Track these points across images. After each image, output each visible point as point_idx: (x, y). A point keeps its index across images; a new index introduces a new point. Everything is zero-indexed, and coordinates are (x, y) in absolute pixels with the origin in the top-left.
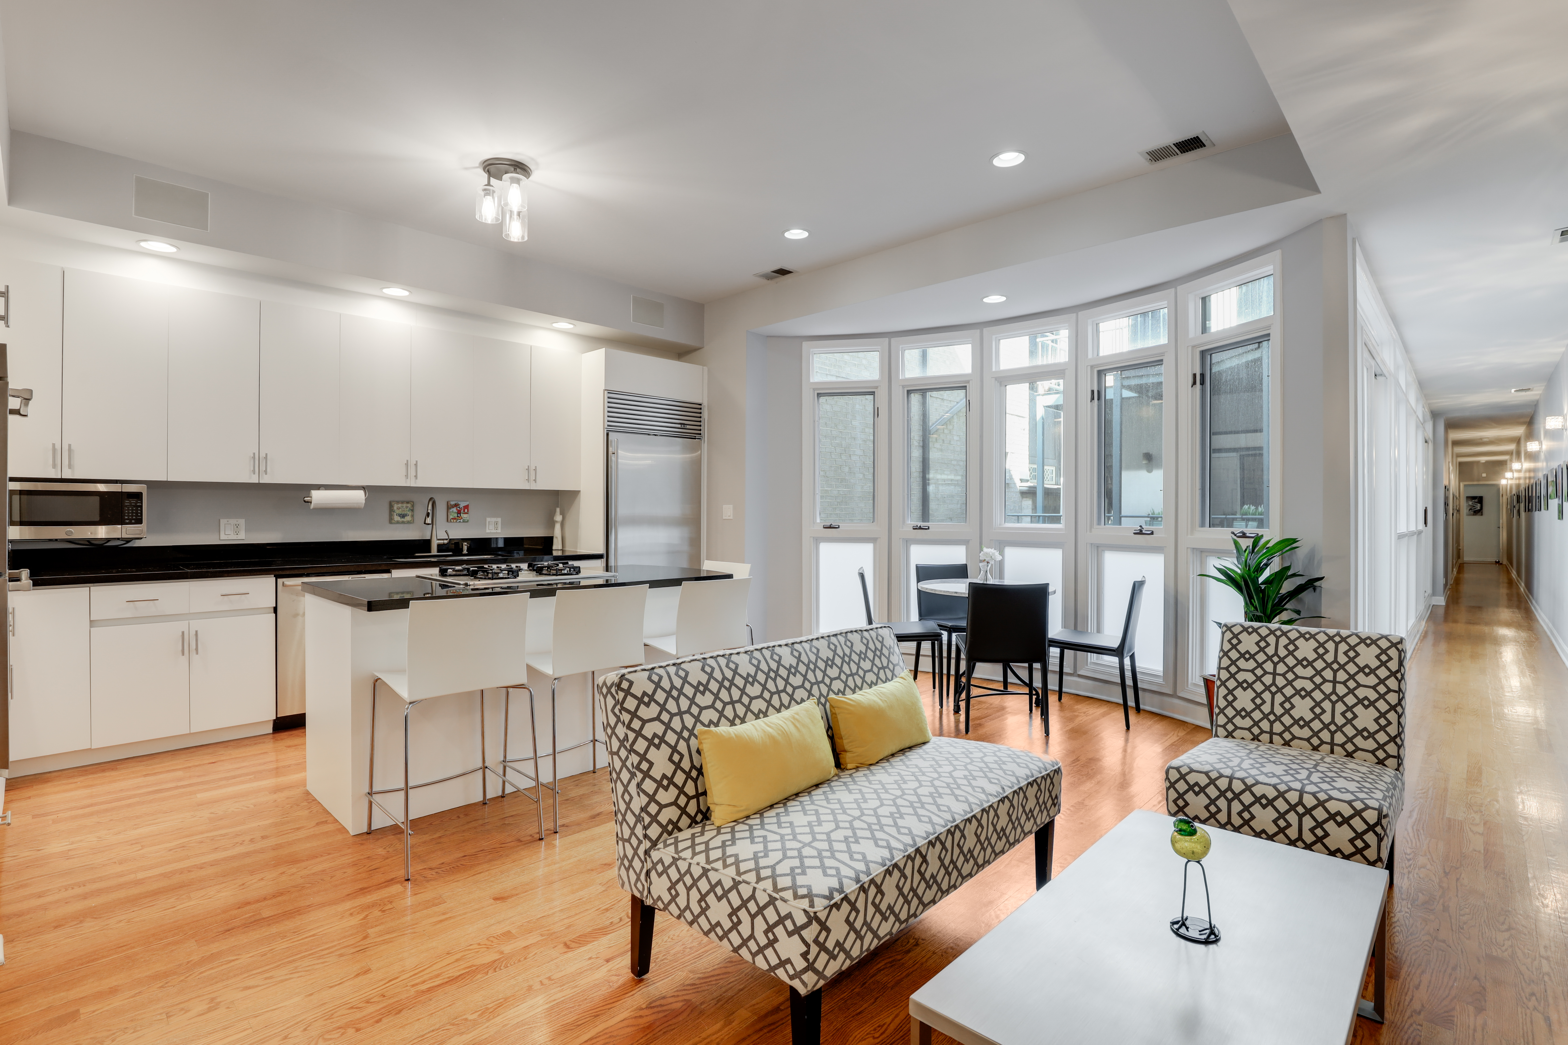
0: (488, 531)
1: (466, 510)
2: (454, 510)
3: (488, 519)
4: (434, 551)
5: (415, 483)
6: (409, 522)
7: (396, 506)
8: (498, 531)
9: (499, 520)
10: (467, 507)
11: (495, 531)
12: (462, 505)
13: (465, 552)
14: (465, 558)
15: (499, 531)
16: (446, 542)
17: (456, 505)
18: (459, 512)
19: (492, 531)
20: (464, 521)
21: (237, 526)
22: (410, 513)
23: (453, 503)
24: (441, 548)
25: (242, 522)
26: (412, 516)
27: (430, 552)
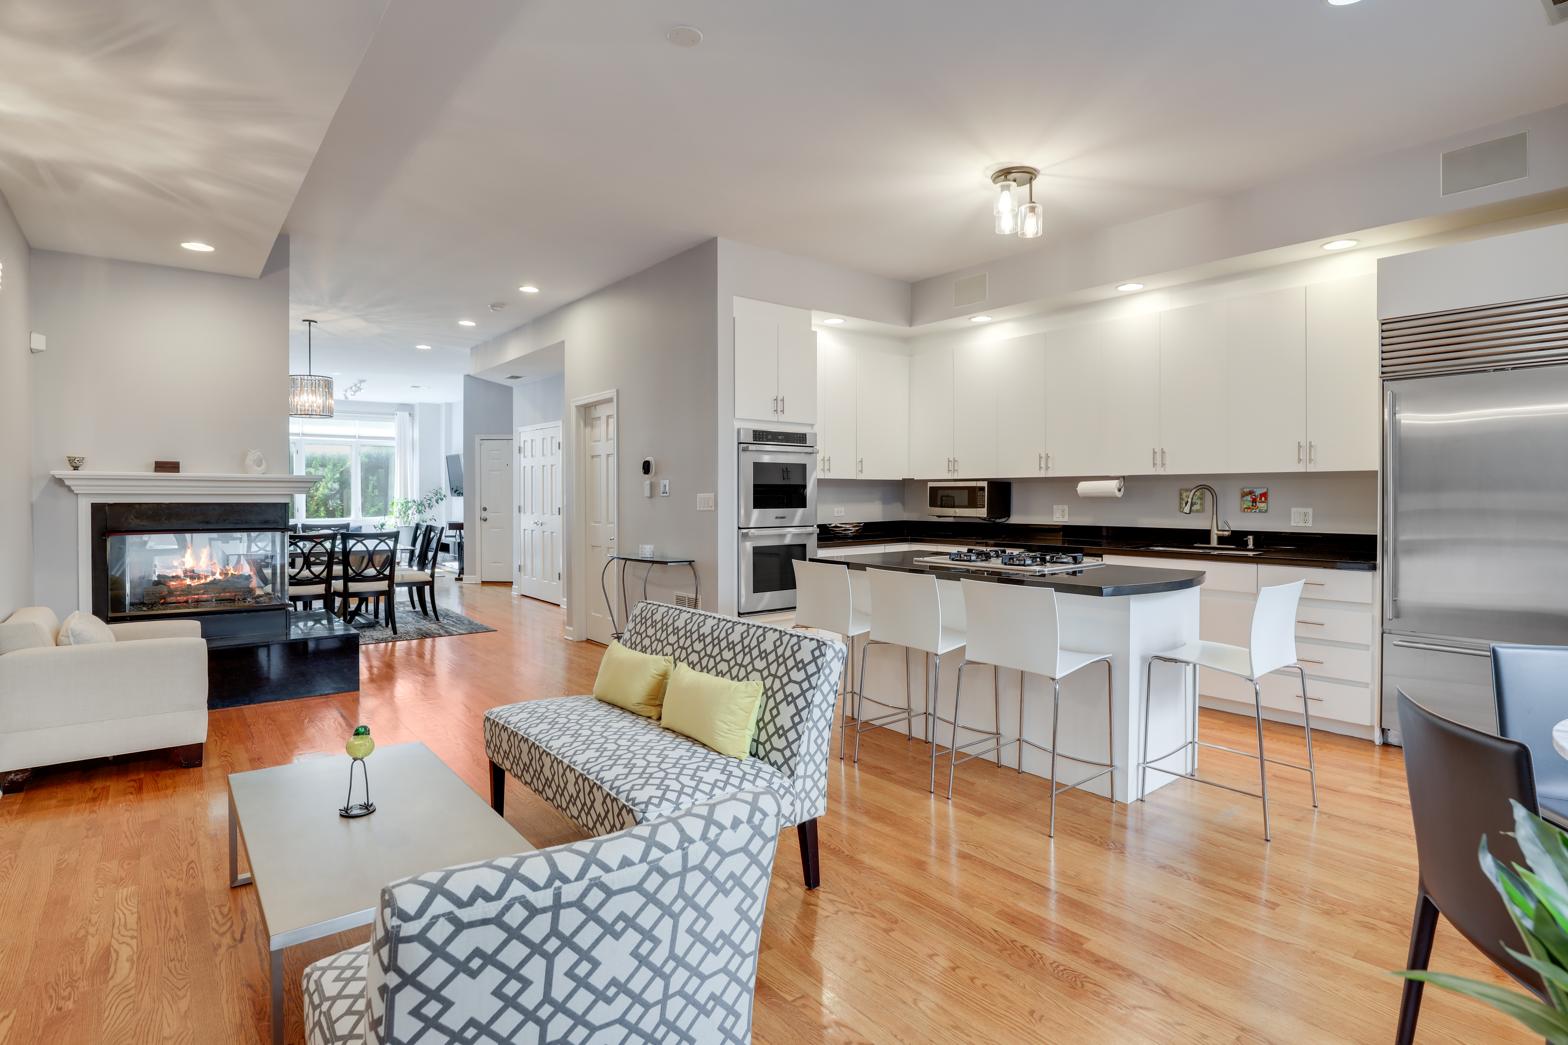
0: (1293, 524)
1: (1263, 499)
2: (1249, 498)
3: (1293, 510)
4: (1214, 543)
5: (1165, 471)
6: (1197, 511)
7: (1185, 494)
8: (1307, 525)
9: (1310, 511)
10: (1264, 495)
11: (1304, 525)
12: (1258, 492)
13: (1251, 546)
14: (1251, 554)
15: (1310, 524)
16: (1226, 533)
17: (1251, 493)
18: (1254, 501)
19: (1299, 525)
20: (1260, 511)
21: (1063, 511)
22: (1199, 502)
23: (1247, 490)
24: (1221, 540)
25: (1066, 507)
26: (1201, 504)
27: (1210, 544)
